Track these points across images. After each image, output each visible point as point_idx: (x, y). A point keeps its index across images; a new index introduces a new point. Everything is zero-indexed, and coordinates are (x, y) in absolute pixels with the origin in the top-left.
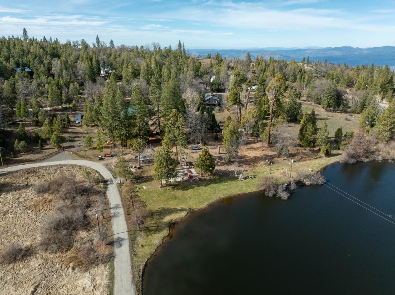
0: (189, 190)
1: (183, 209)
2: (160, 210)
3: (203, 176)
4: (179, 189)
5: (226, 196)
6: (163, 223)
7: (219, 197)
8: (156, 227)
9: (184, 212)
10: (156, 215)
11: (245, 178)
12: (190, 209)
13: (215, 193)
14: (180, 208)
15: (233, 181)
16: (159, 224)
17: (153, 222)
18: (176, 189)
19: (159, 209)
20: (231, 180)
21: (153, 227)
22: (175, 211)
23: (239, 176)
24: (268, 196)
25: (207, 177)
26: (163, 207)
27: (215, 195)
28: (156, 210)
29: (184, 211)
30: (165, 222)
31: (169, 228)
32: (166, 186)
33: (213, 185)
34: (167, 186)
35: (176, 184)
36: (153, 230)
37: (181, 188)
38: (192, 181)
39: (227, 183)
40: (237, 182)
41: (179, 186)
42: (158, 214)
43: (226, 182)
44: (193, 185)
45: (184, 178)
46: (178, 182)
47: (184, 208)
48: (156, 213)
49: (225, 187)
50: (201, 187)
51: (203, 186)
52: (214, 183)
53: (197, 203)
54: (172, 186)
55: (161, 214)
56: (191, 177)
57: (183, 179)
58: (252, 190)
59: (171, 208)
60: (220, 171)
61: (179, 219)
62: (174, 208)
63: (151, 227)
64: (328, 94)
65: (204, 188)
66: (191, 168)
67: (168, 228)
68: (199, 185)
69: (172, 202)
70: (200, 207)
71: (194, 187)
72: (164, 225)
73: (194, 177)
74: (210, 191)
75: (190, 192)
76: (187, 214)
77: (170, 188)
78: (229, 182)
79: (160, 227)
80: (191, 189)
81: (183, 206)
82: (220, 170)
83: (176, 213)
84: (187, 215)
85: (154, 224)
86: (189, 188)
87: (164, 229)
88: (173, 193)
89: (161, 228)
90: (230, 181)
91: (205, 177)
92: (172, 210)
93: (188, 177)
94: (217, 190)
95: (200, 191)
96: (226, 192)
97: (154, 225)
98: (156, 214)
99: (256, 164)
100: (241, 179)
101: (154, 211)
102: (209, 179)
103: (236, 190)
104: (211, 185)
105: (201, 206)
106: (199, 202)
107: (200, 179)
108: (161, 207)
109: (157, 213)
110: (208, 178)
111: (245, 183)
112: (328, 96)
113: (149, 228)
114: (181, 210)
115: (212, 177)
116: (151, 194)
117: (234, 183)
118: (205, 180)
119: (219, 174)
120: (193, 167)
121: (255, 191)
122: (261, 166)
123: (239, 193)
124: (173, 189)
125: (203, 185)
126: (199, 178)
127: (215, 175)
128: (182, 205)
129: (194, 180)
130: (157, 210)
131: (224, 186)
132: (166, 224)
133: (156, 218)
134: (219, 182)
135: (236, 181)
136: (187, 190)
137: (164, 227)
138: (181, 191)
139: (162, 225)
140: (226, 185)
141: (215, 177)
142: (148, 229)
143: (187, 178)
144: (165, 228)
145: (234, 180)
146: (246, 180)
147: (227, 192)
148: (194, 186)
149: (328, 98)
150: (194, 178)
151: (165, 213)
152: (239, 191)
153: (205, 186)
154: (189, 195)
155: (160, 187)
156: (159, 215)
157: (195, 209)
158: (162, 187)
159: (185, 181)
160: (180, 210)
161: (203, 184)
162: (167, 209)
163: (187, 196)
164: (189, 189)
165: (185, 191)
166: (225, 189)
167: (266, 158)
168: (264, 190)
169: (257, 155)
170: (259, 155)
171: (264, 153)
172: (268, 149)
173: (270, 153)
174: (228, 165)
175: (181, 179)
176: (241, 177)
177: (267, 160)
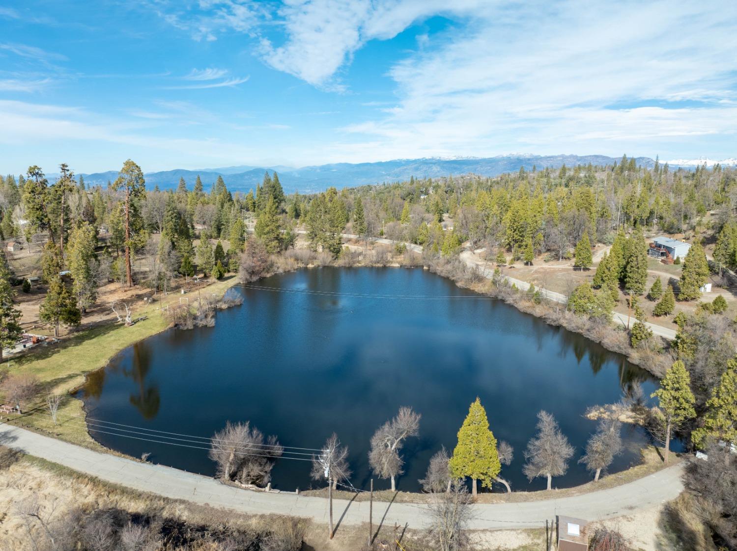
1: (72, 375)
3: (59, 335)
4: (31, 360)
7: (117, 349)
9: (79, 377)
11: (134, 322)
13: (104, 347)
15: (118, 330)
18: (27, 362)
20: (114, 329)
23: (124, 320)
27: (106, 349)
29: (76, 376)
33: (89, 342)
37: (34, 358)
38: (46, 346)
40: (125, 329)
43: (108, 333)
44: (53, 349)
45: (27, 345)
46: (20, 352)
49: (112, 338)
50: (71, 347)
52: (88, 339)
56: (38, 341)
57: (25, 346)
64: (171, 212)
65: (79, 348)
66: (23, 333)
68: (64, 348)
70: (98, 366)
71: (59, 351)
73: (45, 340)
74: (94, 348)
75: (58, 358)
78: (113, 333)
80: (56, 355)
90: (113, 331)
91: (65, 337)
93: (33, 342)
94: (103, 344)
95: (75, 352)
96: (121, 342)
99: (132, 307)
100: (129, 324)
103: (134, 337)
104: (85, 342)
105: (99, 364)
107: (58, 339)
110: (72, 336)
111: (139, 326)
112: (172, 214)
117: (121, 331)
118: (69, 339)
120: (27, 332)
122: (141, 307)
123: (141, 338)
125: (73, 345)
126: (56, 339)
127: (83, 329)
129: (48, 342)
135: (122, 328)
136: (48, 357)
138: (39, 361)
140: (112, 335)
143: (32, 344)
145: (118, 328)
146: (137, 324)
148: (57, 349)
149: (172, 218)
152: (139, 336)
154: (62, 361)
157: (92, 370)
159: (32, 348)
161: (70, 344)
164: (52, 355)
166: (115, 340)
167: (140, 297)
168: (176, 325)
169: (122, 298)
170: (125, 298)
171: (130, 293)
172: (131, 288)
173: (140, 292)
174: (85, 316)
175: (21, 348)
176: (128, 321)
177: (145, 299)
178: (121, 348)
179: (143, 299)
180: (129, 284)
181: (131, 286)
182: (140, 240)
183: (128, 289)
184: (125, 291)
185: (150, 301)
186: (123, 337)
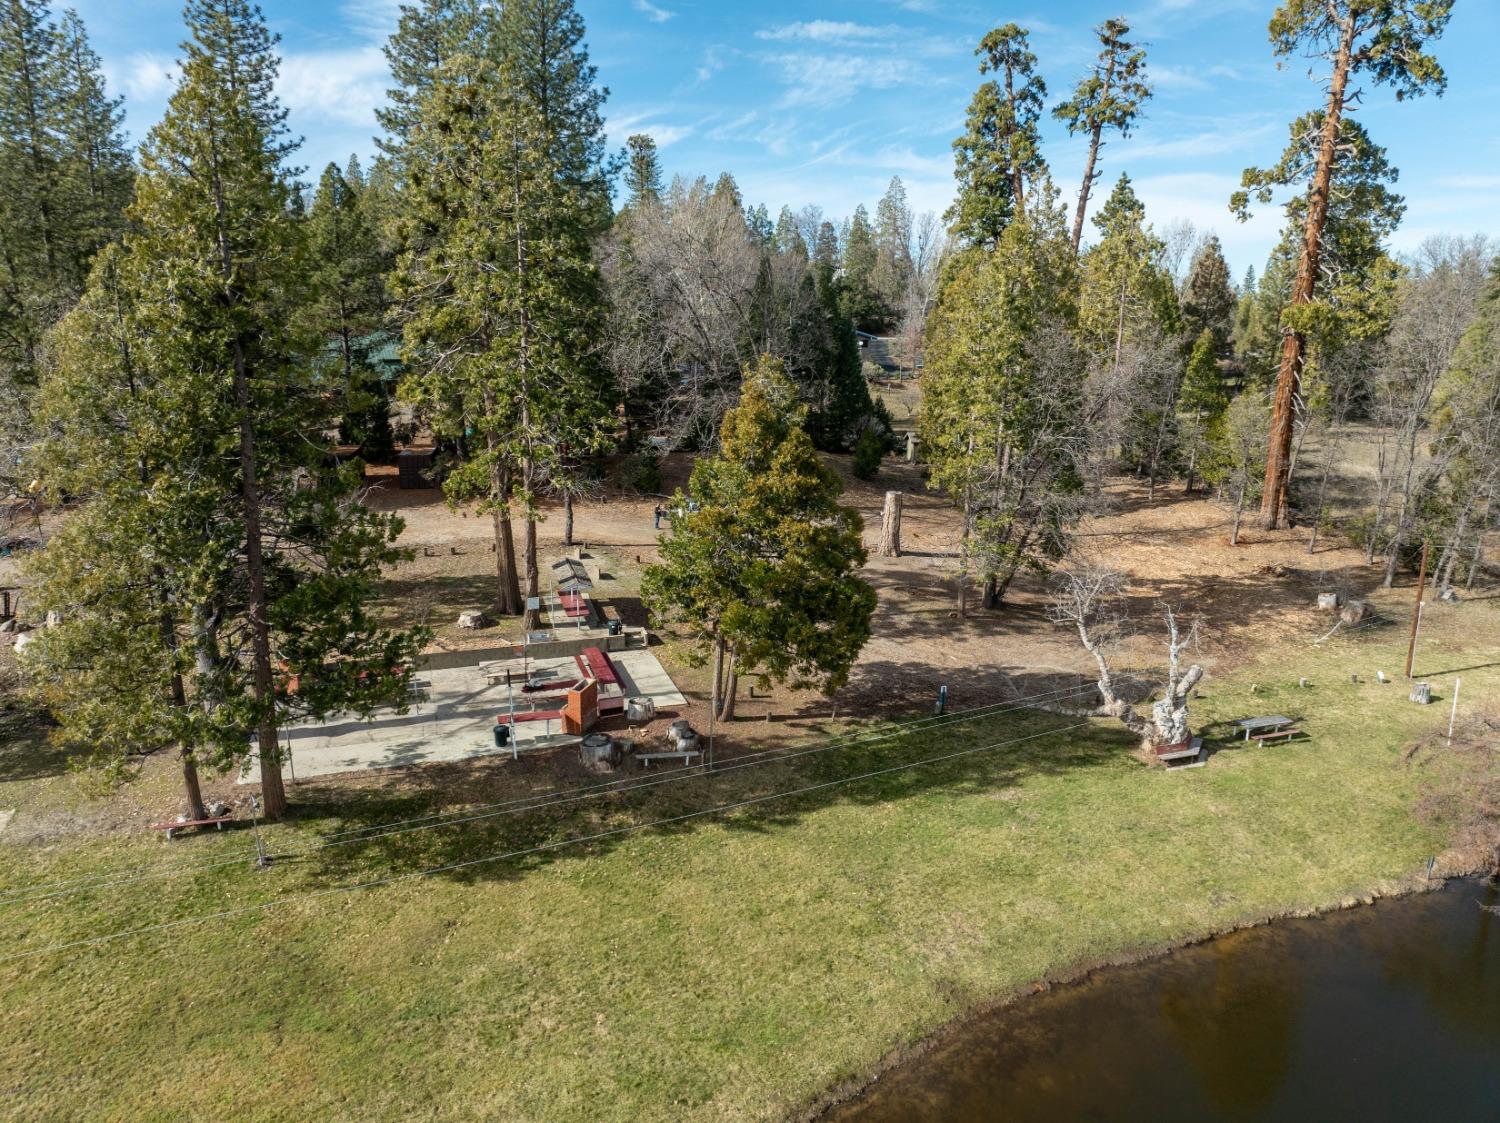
0: (533, 878)
3: (738, 712)
4: (403, 858)
5: (1036, 963)
11: (1207, 742)
13: (882, 920)
15: (1077, 772)
18: (374, 864)
20: (1059, 763)
23: (1139, 710)
25: (781, 729)
27: (878, 948)
32: (259, 814)
33: (848, 817)
34: (270, 818)
35: (406, 790)
37: (438, 844)
38: (603, 768)
39: (1008, 795)
40: (1127, 782)
41: (434, 822)
43: (1009, 782)
44: (606, 808)
45: (521, 733)
46: (445, 771)
49: (1000, 840)
50: (710, 830)
51: (732, 825)
52: (864, 790)
54: (334, 823)
56: (601, 719)
57: (502, 736)
58: (1350, 886)
60: (924, 678)
65: (743, 850)
66: (630, 643)
68: (677, 817)
71: (621, 834)
73: (642, 723)
74: (822, 894)
77: (305, 841)
78: (1037, 788)
80: (572, 865)
82: (916, 665)
86: (553, 843)
88: (310, 903)
90: (1050, 772)
91: (764, 730)
93: (569, 721)
94: (901, 881)
95: (676, 889)
96: (1023, 908)
99: (1238, 629)
100: (1161, 747)
102: (810, 754)
103: (1143, 881)
104: (825, 813)
107: (701, 742)
110: (801, 739)
111: (1220, 789)
115: (837, 728)
117: (1092, 784)
118: (763, 756)
119: (914, 697)
120: (654, 641)
121: (1389, 888)
122: (1288, 639)
123: (1201, 915)
124: (340, 859)
125: (737, 813)
126: (688, 732)
127: (864, 705)
129: (636, 748)
131: (986, 820)
134: (919, 785)
135: (1111, 769)
136: (511, 871)
138: (438, 884)
140: (1012, 813)
141: (869, 732)
143: (557, 727)
145: (1085, 761)
146: (1216, 763)
148: (620, 817)
150: (640, 735)
153: (752, 824)
158: (207, 829)
159: (528, 763)
161: (734, 798)
164: (549, 857)
165: (489, 889)
166: (1000, 870)
167: (1298, 586)
169: (1208, 572)
170: (1225, 573)
171: (1258, 557)
172: (1273, 535)
173: (1308, 562)
174: (985, 628)
175: (487, 740)
176: (1163, 730)
177: (1325, 601)
179: (1312, 599)
180: (1265, 514)
181: (1273, 526)
182: (1360, 307)
183: (1257, 534)
184: (1242, 542)
185: (1346, 617)
186: (1071, 856)
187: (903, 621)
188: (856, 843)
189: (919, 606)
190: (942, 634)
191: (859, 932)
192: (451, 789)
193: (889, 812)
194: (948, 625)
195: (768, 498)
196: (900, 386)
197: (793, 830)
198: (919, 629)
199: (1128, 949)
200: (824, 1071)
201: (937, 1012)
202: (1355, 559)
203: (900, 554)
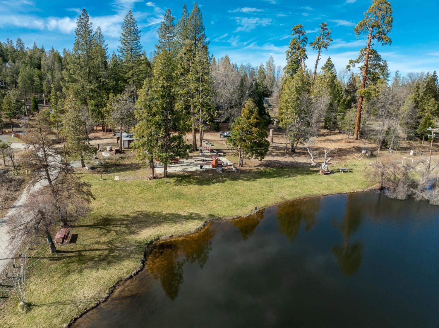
0: (212, 185)
1: (193, 215)
2: (136, 215)
3: (243, 166)
6: (133, 242)
7: (283, 198)
8: (107, 251)
9: (196, 222)
10: (121, 224)
11: (332, 172)
12: (212, 216)
14: (185, 214)
15: (307, 175)
16: (118, 245)
17: (103, 239)
18: (185, 183)
19: (134, 213)
20: (304, 174)
21: (97, 250)
22: (174, 218)
24: (396, 199)
25: (251, 168)
26: (145, 209)
27: (271, 194)
28: (123, 215)
29: (196, 219)
30: (136, 242)
31: (145, 255)
32: (163, 176)
33: (264, 180)
34: (164, 177)
35: (187, 174)
36: (92, 259)
37: (195, 181)
38: (220, 172)
40: (316, 177)
41: (193, 178)
42: (125, 222)
43: (294, 176)
44: (222, 177)
45: (205, 167)
46: (193, 172)
47: (196, 214)
48: (123, 220)
49: (291, 183)
50: (241, 181)
51: (244, 180)
52: (268, 177)
53: (230, 206)
54: (176, 178)
55: (132, 223)
56: (219, 165)
57: (201, 167)
59: (164, 213)
61: (179, 236)
62: (172, 212)
63: (92, 250)
65: (247, 183)
66: (220, 156)
67: (142, 257)
68: (235, 179)
69: (169, 202)
70: (236, 214)
71: (225, 181)
72: (132, 248)
73: (226, 166)
74: (261, 188)
75: (215, 188)
76: (204, 225)
77: (172, 180)
78: (299, 177)
79: (117, 253)
80: (217, 184)
81: (196, 210)
83: (175, 222)
84: (202, 228)
85: (104, 243)
86: (214, 181)
87: (128, 257)
88: (176, 188)
89: (119, 255)
90: (301, 175)
91: (248, 168)
92: (164, 216)
93: (213, 165)
94: (275, 187)
95: (236, 187)
96: (295, 190)
97: (104, 247)
98: (119, 223)
99: (344, 157)
100: (323, 171)
101: (118, 217)
102: (257, 172)
103: (317, 188)
104: (261, 179)
105: (239, 211)
106: (234, 204)
107: (238, 170)
108: (140, 209)
109: (125, 220)
110: (255, 170)
111: (333, 178)
113: (84, 253)
114: (190, 218)
116: (126, 189)
118: (249, 172)
119: (276, 165)
120: (224, 156)
122: (354, 158)
123: (326, 192)
125: (245, 179)
126: (235, 168)
127: (267, 166)
128: (194, 208)
129: (225, 170)
130: (127, 216)
131: (289, 181)
132: (138, 246)
133: (116, 231)
134: (277, 177)
135: (313, 175)
137: (131, 252)
138: (196, 186)
139: (127, 247)
140: (294, 180)
141: (268, 169)
142: (80, 255)
143: (211, 166)
144: (131, 256)
145: (308, 174)
146: (333, 175)
147: (298, 190)
148: (225, 178)
150: (226, 168)
151: (145, 221)
152: (325, 189)
153: (248, 180)
154: (213, 193)
155: (150, 179)
156: (126, 225)
157: (224, 216)
158: (154, 178)
159: (207, 171)
160: (185, 216)
161: (244, 177)
162: (153, 214)
163: (207, 194)
164: (214, 183)
165: (205, 186)
166: (292, 186)
167: (359, 150)
168: (382, 189)
169: (340, 147)
170: (344, 148)
171: (352, 145)
172: (356, 141)
173: (362, 145)
174: (290, 155)
175: (198, 168)
176: (323, 168)
177: (363, 152)
178: (289, 198)
179: (361, 152)
180: (355, 136)
181: (357, 139)
182: (375, 90)
183: (353, 141)
184: (349, 142)
185: (367, 155)
186: (304, 185)
187: (274, 154)
188: (267, 183)
189: (277, 151)
190: (282, 156)
191: (268, 192)
192: (194, 174)
193: (272, 180)
194: (283, 155)
195: (251, 124)
196: (272, 110)
197: (255, 181)
198: (277, 155)
199: (313, 195)
200: (263, 205)
201: (281, 201)
202: (374, 145)
203: (273, 143)
